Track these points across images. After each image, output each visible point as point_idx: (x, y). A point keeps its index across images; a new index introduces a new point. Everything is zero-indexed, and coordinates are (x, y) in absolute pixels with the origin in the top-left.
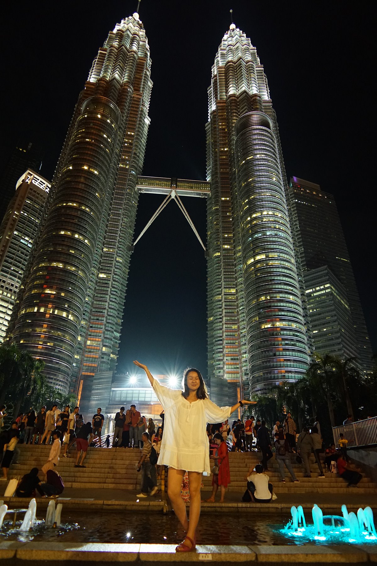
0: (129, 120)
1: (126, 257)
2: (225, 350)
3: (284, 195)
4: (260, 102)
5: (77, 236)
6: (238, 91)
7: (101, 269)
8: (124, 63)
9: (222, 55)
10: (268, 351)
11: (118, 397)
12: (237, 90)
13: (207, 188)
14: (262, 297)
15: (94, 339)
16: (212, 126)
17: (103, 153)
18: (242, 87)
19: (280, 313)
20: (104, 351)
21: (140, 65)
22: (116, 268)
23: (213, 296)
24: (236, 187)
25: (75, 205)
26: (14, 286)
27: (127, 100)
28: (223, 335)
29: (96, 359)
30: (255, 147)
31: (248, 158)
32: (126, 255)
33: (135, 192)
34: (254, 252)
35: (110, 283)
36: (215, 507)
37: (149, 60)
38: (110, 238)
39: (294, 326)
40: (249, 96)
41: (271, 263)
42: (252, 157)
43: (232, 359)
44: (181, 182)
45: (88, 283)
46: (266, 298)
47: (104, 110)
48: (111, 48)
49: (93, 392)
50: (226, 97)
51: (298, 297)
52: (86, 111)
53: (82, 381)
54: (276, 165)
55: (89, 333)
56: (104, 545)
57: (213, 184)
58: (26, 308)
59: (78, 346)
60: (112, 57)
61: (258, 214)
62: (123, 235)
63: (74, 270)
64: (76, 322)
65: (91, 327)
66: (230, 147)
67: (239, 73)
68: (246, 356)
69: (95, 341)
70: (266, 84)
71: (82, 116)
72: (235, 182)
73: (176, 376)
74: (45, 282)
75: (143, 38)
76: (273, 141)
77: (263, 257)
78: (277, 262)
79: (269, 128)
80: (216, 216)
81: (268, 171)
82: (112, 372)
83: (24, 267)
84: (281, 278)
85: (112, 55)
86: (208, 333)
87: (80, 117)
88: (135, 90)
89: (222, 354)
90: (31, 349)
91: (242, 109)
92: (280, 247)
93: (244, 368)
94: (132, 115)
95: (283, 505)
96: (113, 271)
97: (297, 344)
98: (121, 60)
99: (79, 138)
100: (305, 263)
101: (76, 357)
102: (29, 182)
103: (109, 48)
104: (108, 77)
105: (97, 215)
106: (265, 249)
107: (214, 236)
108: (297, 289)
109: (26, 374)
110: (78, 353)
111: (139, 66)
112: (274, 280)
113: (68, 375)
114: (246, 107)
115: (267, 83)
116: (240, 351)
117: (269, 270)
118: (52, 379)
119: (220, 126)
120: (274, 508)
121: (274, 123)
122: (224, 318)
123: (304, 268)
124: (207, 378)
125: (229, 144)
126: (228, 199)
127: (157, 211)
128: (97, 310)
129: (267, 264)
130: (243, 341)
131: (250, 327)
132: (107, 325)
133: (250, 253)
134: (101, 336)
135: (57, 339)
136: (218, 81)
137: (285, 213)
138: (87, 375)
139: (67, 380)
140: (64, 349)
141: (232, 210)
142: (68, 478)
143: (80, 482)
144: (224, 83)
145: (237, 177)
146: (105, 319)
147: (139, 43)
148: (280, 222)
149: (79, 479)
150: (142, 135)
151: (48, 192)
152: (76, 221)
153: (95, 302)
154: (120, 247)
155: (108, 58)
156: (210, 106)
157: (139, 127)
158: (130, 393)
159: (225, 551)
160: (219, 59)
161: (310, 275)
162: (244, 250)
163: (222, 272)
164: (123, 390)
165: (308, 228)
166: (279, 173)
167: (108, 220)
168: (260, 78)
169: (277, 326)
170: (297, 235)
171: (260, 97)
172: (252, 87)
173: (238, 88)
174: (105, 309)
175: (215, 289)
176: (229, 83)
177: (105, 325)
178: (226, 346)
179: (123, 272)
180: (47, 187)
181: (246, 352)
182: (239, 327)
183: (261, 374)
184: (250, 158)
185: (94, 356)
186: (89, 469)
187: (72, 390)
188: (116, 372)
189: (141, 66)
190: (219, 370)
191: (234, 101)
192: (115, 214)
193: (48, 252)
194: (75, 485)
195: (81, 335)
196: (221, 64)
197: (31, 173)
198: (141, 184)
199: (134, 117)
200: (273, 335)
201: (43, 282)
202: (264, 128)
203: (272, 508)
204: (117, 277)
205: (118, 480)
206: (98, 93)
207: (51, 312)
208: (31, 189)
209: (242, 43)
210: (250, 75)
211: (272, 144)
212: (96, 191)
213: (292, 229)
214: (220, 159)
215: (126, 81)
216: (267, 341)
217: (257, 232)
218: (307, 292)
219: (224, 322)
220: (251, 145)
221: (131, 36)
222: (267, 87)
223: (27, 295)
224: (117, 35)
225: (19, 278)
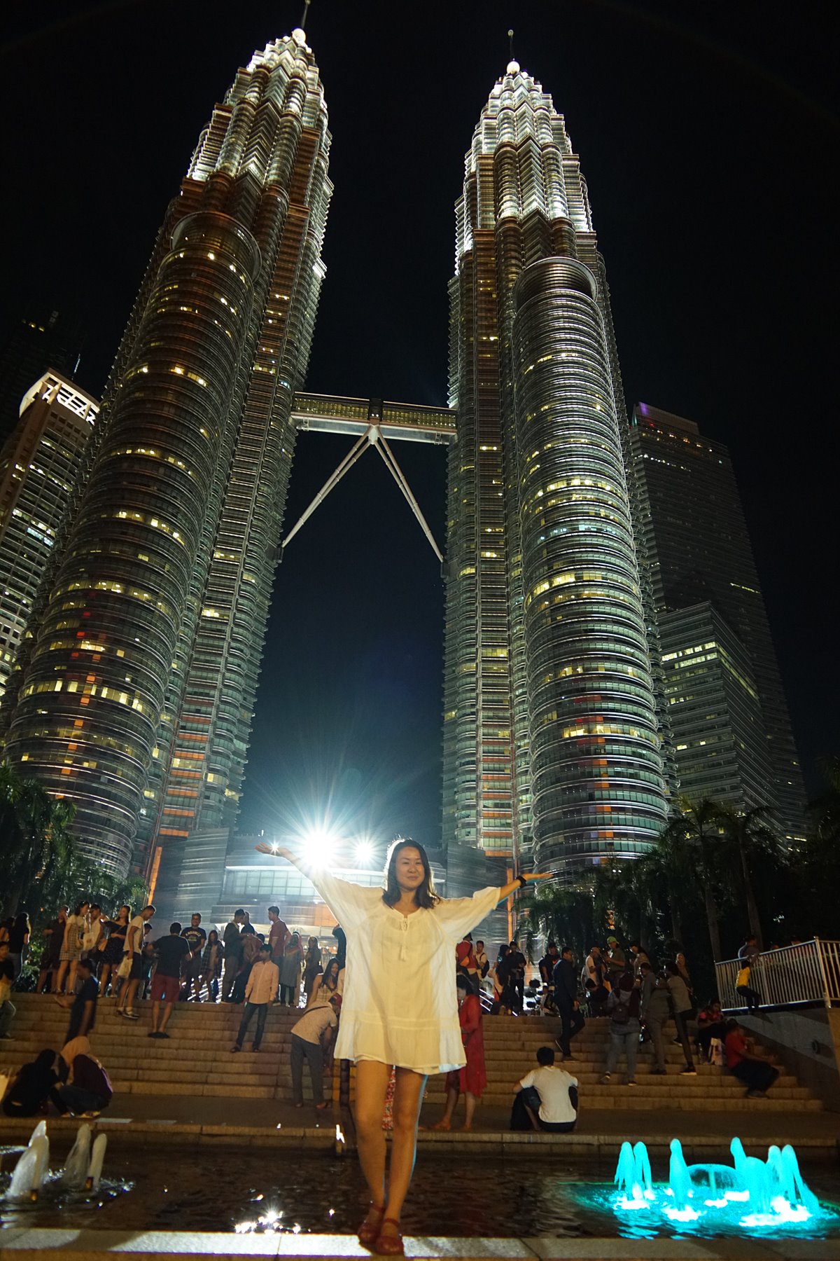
0: (279, 268)
1: (264, 572)
2: (481, 784)
3: (618, 442)
4: (571, 236)
5: (154, 523)
6: (523, 210)
7: (209, 598)
8: (270, 139)
9: (489, 128)
10: (577, 788)
11: (241, 886)
12: (520, 208)
13: (448, 424)
14: (566, 669)
15: (189, 755)
16: (462, 286)
17: (218, 339)
18: (531, 202)
19: (604, 705)
20: (210, 783)
21: (307, 145)
22: (241, 596)
23: (456, 664)
24: (513, 423)
25: (152, 453)
26: (11, 633)
27: (274, 222)
28: (477, 751)
29: (192, 800)
30: (558, 336)
31: (542, 360)
32: (265, 569)
33: (288, 427)
34: (549, 569)
35: (228, 629)
36: (452, 1142)
37: (325, 136)
38: (230, 530)
39: (635, 733)
40: (547, 222)
41: (586, 592)
42: (550, 357)
43: (496, 806)
44: (392, 407)
45: (177, 629)
46: (574, 669)
47: (222, 244)
48: (242, 105)
49: (185, 873)
50: (494, 223)
51: (646, 670)
52: (181, 244)
53: (160, 849)
54: (601, 376)
55: (178, 742)
56: (199, 1238)
57: (462, 415)
58: (36, 682)
59: (153, 770)
60: (244, 125)
61: (562, 485)
62: (260, 524)
63: (148, 600)
64: (150, 716)
65: (183, 728)
66: (502, 333)
67: (524, 169)
68: (528, 800)
69: (192, 759)
70: (584, 198)
71: (174, 255)
72: (512, 413)
73: (371, 841)
74: (80, 626)
75: (313, 85)
76: (597, 323)
77: (570, 579)
78: (599, 592)
79: (589, 293)
80: (468, 486)
81: (584, 389)
82: (227, 829)
83: (33, 589)
84: (609, 627)
85: (242, 121)
86: (445, 745)
87: (169, 258)
88: (293, 200)
89: (474, 794)
90: (47, 776)
91: (529, 251)
92: (608, 558)
93: (523, 826)
94: (285, 257)
95: (602, 1137)
96: (234, 603)
97: (642, 773)
98: (264, 133)
99: (165, 304)
100: (662, 594)
101: (147, 793)
102: (50, 399)
103: (238, 105)
104: (234, 170)
105: (201, 477)
106: (573, 562)
107: (462, 530)
108: (644, 651)
109: (33, 833)
110: (152, 786)
111: (304, 147)
112: (593, 630)
113: (129, 836)
114: (539, 246)
115: (586, 196)
116: (514, 787)
117: (582, 608)
118: (92, 842)
119: (481, 285)
120: (583, 1144)
121: (601, 284)
122: (481, 714)
123: (660, 605)
124: (440, 846)
125: (500, 327)
126: (495, 448)
127: (337, 472)
128: (196, 690)
129: (578, 596)
130: (522, 765)
131: (538, 735)
132: (219, 723)
133: (541, 570)
134: (203, 749)
135: (105, 754)
136: (478, 187)
137: (620, 484)
138: (172, 836)
139: (126, 846)
140: (121, 777)
141: (503, 473)
142: (122, 1071)
143: (148, 1081)
144: (491, 191)
145: (516, 401)
146: (214, 710)
147: (304, 97)
148: (610, 503)
149: (148, 1074)
150: (307, 301)
151: (93, 423)
152: (154, 489)
153: (193, 673)
154: (252, 551)
155: (234, 127)
156: (459, 240)
157: (300, 284)
158: (267, 878)
159: (470, 1251)
160: (482, 137)
161: (672, 621)
162: (528, 563)
163: (479, 610)
164: (250, 871)
165: (671, 517)
166: (608, 394)
167: (226, 490)
168: (571, 183)
169: (599, 734)
170: (646, 533)
171: (570, 225)
172: (552, 202)
173: (523, 203)
174: (215, 687)
175: (463, 648)
176: (502, 192)
177: (215, 724)
178: (483, 777)
179: (258, 606)
180: (90, 413)
181: (527, 790)
182: (512, 734)
183: (561, 839)
184: (545, 359)
185: (189, 793)
186: (171, 1050)
187: (137, 869)
188: (236, 829)
189: (307, 148)
190: (468, 830)
191: (512, 233)
192: (241, 476)
193: (90, 557)
194: (138, 1088)
195: (159, 745)
196: (485, 150)
197: (56, 379)
198: (300, 411)
199: (289, 262)
200: (588, 752)
201: (76, 624)
202: (577, 293)
203: (579, 1144)
204: (243, 616)
205: (236, 1076)
206: (211, 204)
207: (93, 693)
208: (54, 415)
209: (533, 103)
210: (550, 176)
211: (595, 331)
212: (201, 424)
213: (637, 520)
214: (479, 360)
215: (274, 181)
216: (576, 766)
217: (557, 525)
218: (666, 658)
219: (480, 721)
220: (549, 331)
221: (287, 79)
222: (585, 204)
223: (39, 653)
224: (257, 77)
225: (23, 615)
